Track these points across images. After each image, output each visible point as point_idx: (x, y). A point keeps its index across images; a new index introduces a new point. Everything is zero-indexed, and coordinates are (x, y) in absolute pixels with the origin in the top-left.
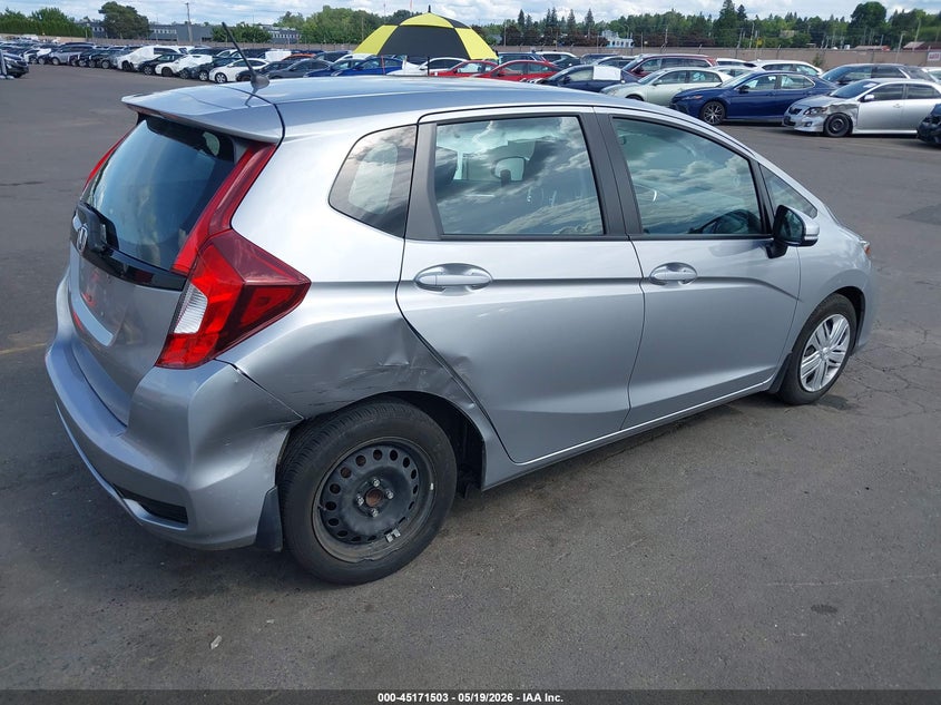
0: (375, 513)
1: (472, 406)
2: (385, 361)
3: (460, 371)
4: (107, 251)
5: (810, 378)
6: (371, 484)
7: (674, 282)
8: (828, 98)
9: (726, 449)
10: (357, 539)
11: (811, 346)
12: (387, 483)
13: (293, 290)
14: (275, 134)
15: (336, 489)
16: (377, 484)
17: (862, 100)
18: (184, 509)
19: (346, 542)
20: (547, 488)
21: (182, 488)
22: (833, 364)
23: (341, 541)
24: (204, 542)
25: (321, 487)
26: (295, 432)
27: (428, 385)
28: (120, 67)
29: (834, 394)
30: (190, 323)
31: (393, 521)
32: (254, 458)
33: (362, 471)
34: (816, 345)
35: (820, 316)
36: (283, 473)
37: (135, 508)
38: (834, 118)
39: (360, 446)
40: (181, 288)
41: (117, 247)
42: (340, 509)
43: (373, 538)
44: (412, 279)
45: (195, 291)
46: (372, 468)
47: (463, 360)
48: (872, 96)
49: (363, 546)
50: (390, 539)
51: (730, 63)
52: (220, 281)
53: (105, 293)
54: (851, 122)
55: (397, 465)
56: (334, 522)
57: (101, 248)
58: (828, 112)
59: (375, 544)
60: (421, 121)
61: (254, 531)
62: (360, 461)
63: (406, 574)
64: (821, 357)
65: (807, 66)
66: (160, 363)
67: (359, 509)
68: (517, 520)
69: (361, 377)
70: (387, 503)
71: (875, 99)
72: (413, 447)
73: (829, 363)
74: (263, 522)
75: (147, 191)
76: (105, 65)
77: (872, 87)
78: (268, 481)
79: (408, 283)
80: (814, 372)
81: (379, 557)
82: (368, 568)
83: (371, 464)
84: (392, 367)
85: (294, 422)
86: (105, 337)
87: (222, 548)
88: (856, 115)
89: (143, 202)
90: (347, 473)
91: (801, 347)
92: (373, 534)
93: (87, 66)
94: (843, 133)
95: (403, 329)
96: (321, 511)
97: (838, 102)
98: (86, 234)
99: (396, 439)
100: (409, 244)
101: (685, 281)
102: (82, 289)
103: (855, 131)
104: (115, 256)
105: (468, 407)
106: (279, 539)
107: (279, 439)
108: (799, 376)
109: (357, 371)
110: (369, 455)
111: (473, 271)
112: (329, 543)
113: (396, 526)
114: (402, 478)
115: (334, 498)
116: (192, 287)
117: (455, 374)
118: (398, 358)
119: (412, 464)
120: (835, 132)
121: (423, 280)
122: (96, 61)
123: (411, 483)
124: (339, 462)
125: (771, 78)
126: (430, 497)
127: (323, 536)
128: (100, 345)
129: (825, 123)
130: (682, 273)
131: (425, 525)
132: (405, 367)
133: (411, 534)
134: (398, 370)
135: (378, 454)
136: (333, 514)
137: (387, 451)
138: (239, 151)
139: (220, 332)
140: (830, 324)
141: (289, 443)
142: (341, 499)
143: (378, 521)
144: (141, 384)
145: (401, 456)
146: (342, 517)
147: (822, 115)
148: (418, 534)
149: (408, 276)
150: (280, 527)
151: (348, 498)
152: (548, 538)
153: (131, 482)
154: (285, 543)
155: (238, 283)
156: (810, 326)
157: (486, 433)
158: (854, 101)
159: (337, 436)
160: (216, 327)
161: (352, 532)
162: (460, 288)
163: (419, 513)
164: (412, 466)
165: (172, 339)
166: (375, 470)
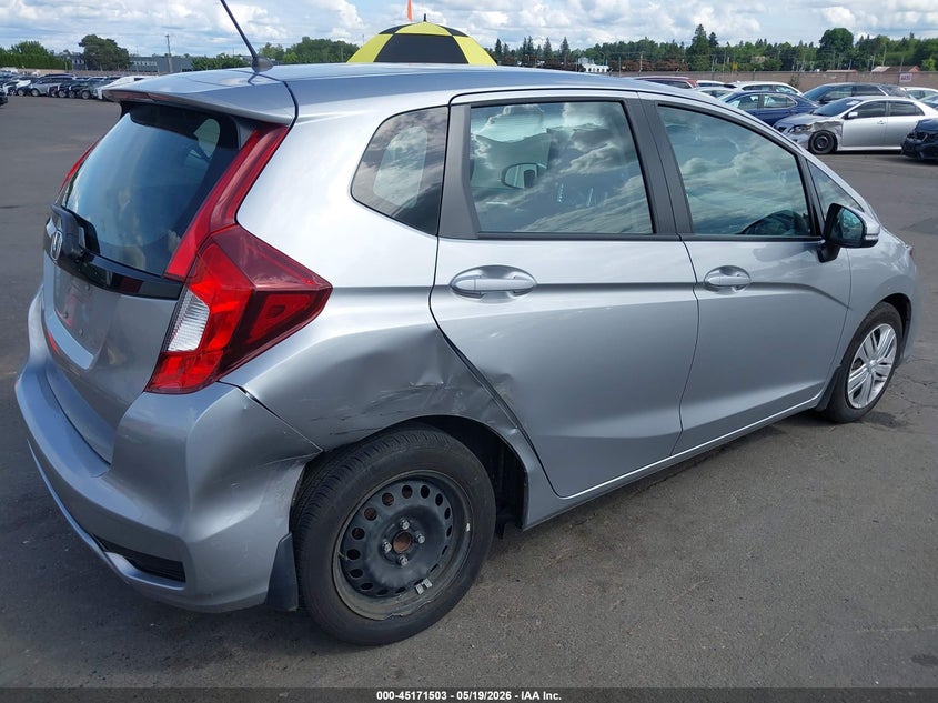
0: (405, 561)
1: (514, 431)
2: (416, 381)
3: (501, 390)
4: (86, 257)
5: (857, 394)
6: (399, 526)
7: (726, 287)
8: (812, 116)
9: (776, 473)
10: (384, 592)
11: (859, 359)
12: (417, 524)
13: (310, 298)
14: (286, 114)
15: (360, 534)
16: (406, 526)
17: (846, 117)
18: (180, 564)
19: (370, 596)
20: (588, 524)
21: (179, 539)
22: (878, 378)
23: (364, 594)
24: (205, 604)
25: (343, 533)
26: (310, 468)
27: (464, 409)
28: (101, 97)
29: (879, 410)
30: (188, 338)
31: (425, 570)
32: (263, 501)
33: (390, 512)
34: (864, 358)
35: (868, 326)
36: (299, 516)
37: (120, 563)
38: (819, 136)
39: (387, 482)
40: (176, 296)
41: (97, 251)
42: (365, 558)
43: (402, 590)
44: (447, 283)
45: (193, 301)
46: (402, 507)
47: (504, 378)
48: (855, 114)
49: (389, 600)
50: (420, 590)
51: (710, 85)
52: (224, 287)
53: (84, 307)
54: (835, 139)
55: (428, 503)
56: (357, 573)
57: (79, 253)
58: (813, 130)
59: (403, 597)
60: (453, 102)
61: (265, 588)
62: (387, 499)
63: (439, 630)
64: (868, 370)
65: (785, 87)
66: (151, 387)
67: (386, 557)
68: (559, 562)
69: (391, 399)
70: (417, 548)
71: (859, 116)
72: (447, 481)
73: (876, 377)
74: (276, 577)
75: (127, 194)
76: (85, 95)
77: (855, 104)
78: (280, 527)
79: (443, 289)
80: (861, 387)
81: (408, 612)
82: (398, 626)
83: (400, 503)
84: (425, 388)
85: (311, 456)
86: (83, 359)
87: (227, 610)
88: (840, 133)
89: (123, 206)
90: (372, 516)
91: (849, 361)
92: (402, 585)
93: (67, 97)
94: (827, 151)
95: (438, 342)
96: (342, 561)
97: (822, 120)
98: (61, 240)
99: (429, 473)
100: (444, 243)
101: (738, 287)
102: (59, 304)
103: (840, 148)
104: (96, 262)
105: (509, 434)
106: (295, 597)
107: (294, 476)
108: (846, 393)
109: (386, 393)
110: (396, 493)
111: (515, 274)
112: (350, 596)
113: (427, 576)
114: (435, 518)
115: (357, 544)
116: (190, 294)
117: (495, 393)
118: (432, 377)
119: (445, 501)
120: (819, 149)
121: (460, 285)
122: (76, 92)
123: (445, 523)
124: (363, 502)
125: (753, 98)
126: (466, 539)
127: (345, 591)
128: (80, 369)
129: (810, 141)
130: (735, 277)
131: (460, 572)
132: (438, 388)
133: (444, 584)
134: (433, 392)
135: (407, 491)
136: (356, 564)
137: (417, 487)
138: (244, 135)
139: (224, 349)
140: (878, 334)
141: (304, 480)
142: (366, 545)
143: (408, 569)
144: (128, 413)
145: (434, 492)
146: (367, 568)
147: (807, 133)
148: (453, 583)
149: (443, 280)
150: (296, 583)
151: (374, 544)
152: (598, 583)
153: (116, 534)
154: (302, 603)
155: (245, 289)
156: (858, 338)
157: (529, 463)
158: (838, 118)
159: (361, 471)
160: (219, 342)
161: (378, 584)
162: (500, 294)
163: (453, 559)
164: (446, 504)
165: (165, 358)
166: (404, 510)
